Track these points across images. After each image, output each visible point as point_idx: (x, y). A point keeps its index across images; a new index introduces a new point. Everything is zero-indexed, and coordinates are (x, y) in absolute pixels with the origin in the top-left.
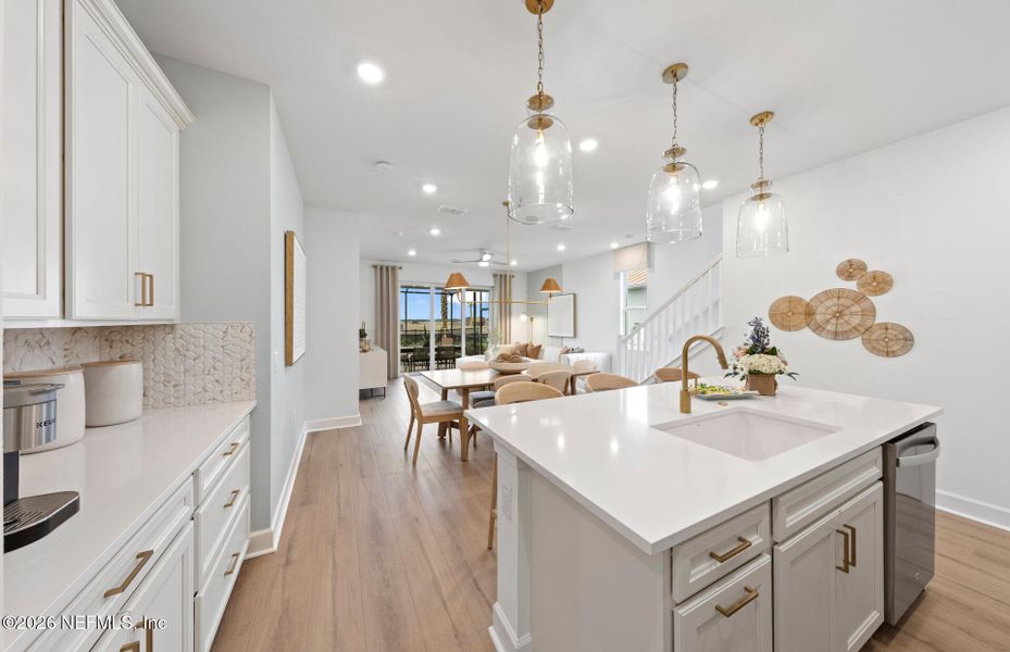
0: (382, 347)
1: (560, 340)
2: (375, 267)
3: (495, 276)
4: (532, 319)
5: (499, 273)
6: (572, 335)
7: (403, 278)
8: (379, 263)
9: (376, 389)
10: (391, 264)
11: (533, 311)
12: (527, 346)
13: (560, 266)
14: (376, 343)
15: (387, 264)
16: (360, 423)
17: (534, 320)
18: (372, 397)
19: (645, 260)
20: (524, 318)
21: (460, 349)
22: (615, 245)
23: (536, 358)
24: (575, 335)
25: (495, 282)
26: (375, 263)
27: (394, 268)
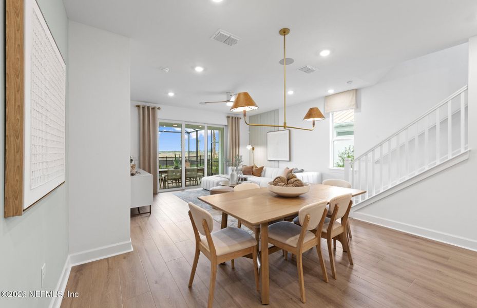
0: (144, 169)
1: (276, 163)
2: (138, 107)
3: (228, 117)
4: (253, 149)
5: (231, 116)
6: (288, 160)
7: (161, 116)
8: (142, 104)
9: (144, 208)
10: (152, 105)
11: (254, 142)
12: (253, 167)
13: (278, 110)
14: (140, 167)
15: (148, 105)
16: (132, 250)
17: (255, 149)
18: (139, 214)
19: (354, 102)
20: (249, 147)
21: (203, 170)
22: (331, 91)
23: (260, 176)
24: (290, 160)
25: (228, 122)
26: (139, 104)
27: (153, 108)
